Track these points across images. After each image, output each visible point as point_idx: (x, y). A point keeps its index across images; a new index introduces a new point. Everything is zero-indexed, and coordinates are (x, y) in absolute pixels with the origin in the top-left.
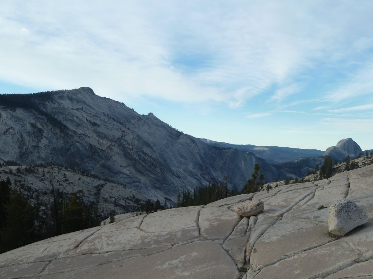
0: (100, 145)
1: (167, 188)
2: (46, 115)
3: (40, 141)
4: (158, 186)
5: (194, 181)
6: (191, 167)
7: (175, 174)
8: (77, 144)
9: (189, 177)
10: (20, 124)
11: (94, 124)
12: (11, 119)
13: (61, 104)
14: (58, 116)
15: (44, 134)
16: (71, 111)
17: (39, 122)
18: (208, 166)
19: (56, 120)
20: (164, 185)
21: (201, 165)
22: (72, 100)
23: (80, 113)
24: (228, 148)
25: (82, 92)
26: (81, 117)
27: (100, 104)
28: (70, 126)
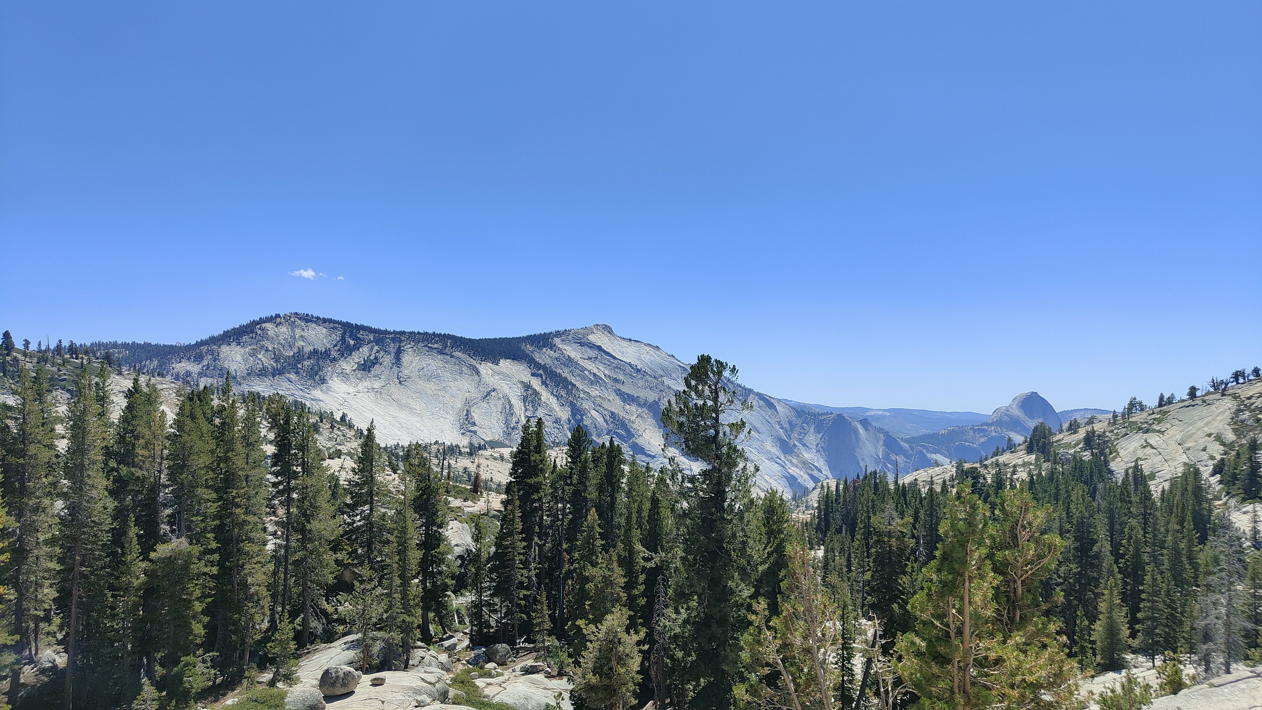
0: (627, 412)
2: (544, 368)
5: (776, 467)
6: (769, 444)
8: (593, 413)
10: (507, 384)
11: (616, 380)
12: (492, 375)
13: (564, 352)
14: (562, 369)
15: (543, 398)
16: (581, 362)
17: (534, 379)
18: (796, 443)
19: (560, 375)
21: (783, 441)
22: (582, 344)
23: (594, 365)
24: (827, 414)
25: (595, 331)
26: (595, 371)
27: (624, 350)
28: (579, 384)
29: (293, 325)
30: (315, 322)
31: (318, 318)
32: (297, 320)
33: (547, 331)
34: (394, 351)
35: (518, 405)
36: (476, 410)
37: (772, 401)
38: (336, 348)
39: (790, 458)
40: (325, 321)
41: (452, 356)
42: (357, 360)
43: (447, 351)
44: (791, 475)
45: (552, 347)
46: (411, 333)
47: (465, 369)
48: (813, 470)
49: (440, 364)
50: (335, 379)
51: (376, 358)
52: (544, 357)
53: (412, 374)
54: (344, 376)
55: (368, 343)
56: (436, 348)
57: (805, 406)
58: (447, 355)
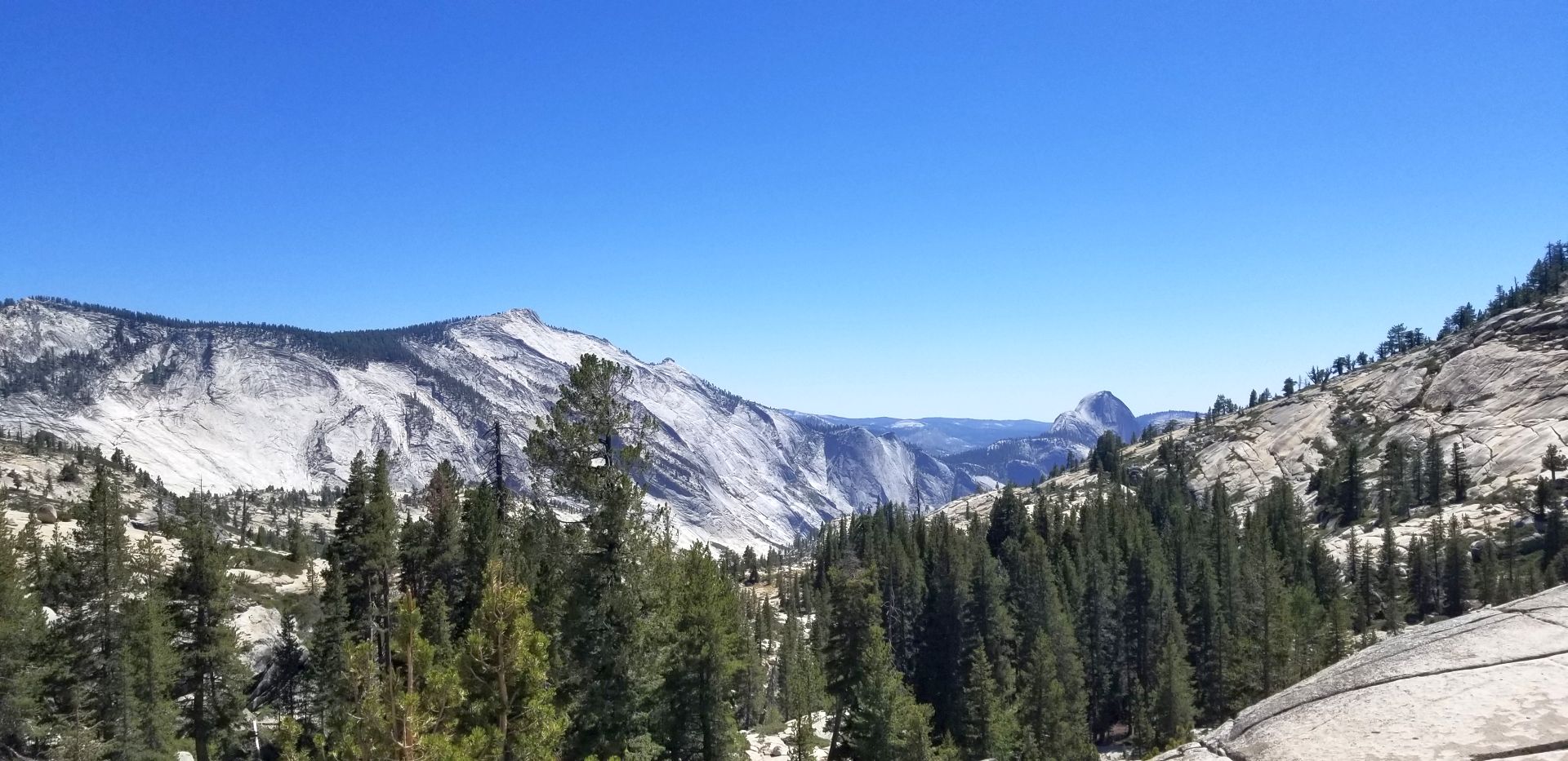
1: (715, 521)
2: (437, 373)
3: (427, 434)
4: (697, 519)
5: (774, 504)
6: (763, 472)
7: (731, 491)
9: (760, 494)
10: (380, 399)
11: (544, 389)
12: (356, 387)
13: (467, 349)
14: (464, 375)
15: (436, 419)
16: (492, 364)
17: (422, 391)
18: (800, 468)
19: (461, 384)
20: (709, 515)
21: (783, 467)
22: (493, 338)
23: (511, 368)
24: (841, 427)
25: (513, 319)
26: (515, 376)
27: (556, 345)
28: (491, 397)
29: (35, 316)
30: (72, 311)
31: (76, 305)
32: (41, 307)
33: (441, 319)
34: (202, 351)
35: (397, 430)
36: (333, 439)
37: (768, 412)
38: (107, 350)
39: (793, 489)
40: (88, 308)
41: (293, 359)
42: (142, 368)
43: (286, 350)
44: (795, 513)
45: (449, 342)
46: (227, 325)
47: (314, 378)
48: (823, 505)
49: (275, 371)
50: (107, 398)
51: (173, 364)
52: (439, 357)
53: (231, 388)
54: (121, 392)
55: (159, 342)
56: (267, 347)
57: (812, 418)
58: (286, 357)
